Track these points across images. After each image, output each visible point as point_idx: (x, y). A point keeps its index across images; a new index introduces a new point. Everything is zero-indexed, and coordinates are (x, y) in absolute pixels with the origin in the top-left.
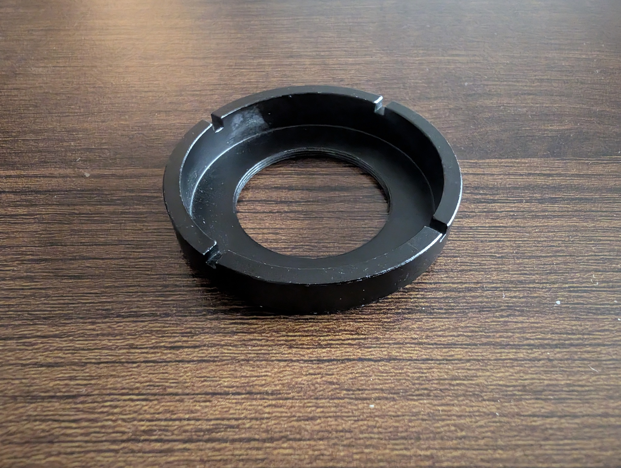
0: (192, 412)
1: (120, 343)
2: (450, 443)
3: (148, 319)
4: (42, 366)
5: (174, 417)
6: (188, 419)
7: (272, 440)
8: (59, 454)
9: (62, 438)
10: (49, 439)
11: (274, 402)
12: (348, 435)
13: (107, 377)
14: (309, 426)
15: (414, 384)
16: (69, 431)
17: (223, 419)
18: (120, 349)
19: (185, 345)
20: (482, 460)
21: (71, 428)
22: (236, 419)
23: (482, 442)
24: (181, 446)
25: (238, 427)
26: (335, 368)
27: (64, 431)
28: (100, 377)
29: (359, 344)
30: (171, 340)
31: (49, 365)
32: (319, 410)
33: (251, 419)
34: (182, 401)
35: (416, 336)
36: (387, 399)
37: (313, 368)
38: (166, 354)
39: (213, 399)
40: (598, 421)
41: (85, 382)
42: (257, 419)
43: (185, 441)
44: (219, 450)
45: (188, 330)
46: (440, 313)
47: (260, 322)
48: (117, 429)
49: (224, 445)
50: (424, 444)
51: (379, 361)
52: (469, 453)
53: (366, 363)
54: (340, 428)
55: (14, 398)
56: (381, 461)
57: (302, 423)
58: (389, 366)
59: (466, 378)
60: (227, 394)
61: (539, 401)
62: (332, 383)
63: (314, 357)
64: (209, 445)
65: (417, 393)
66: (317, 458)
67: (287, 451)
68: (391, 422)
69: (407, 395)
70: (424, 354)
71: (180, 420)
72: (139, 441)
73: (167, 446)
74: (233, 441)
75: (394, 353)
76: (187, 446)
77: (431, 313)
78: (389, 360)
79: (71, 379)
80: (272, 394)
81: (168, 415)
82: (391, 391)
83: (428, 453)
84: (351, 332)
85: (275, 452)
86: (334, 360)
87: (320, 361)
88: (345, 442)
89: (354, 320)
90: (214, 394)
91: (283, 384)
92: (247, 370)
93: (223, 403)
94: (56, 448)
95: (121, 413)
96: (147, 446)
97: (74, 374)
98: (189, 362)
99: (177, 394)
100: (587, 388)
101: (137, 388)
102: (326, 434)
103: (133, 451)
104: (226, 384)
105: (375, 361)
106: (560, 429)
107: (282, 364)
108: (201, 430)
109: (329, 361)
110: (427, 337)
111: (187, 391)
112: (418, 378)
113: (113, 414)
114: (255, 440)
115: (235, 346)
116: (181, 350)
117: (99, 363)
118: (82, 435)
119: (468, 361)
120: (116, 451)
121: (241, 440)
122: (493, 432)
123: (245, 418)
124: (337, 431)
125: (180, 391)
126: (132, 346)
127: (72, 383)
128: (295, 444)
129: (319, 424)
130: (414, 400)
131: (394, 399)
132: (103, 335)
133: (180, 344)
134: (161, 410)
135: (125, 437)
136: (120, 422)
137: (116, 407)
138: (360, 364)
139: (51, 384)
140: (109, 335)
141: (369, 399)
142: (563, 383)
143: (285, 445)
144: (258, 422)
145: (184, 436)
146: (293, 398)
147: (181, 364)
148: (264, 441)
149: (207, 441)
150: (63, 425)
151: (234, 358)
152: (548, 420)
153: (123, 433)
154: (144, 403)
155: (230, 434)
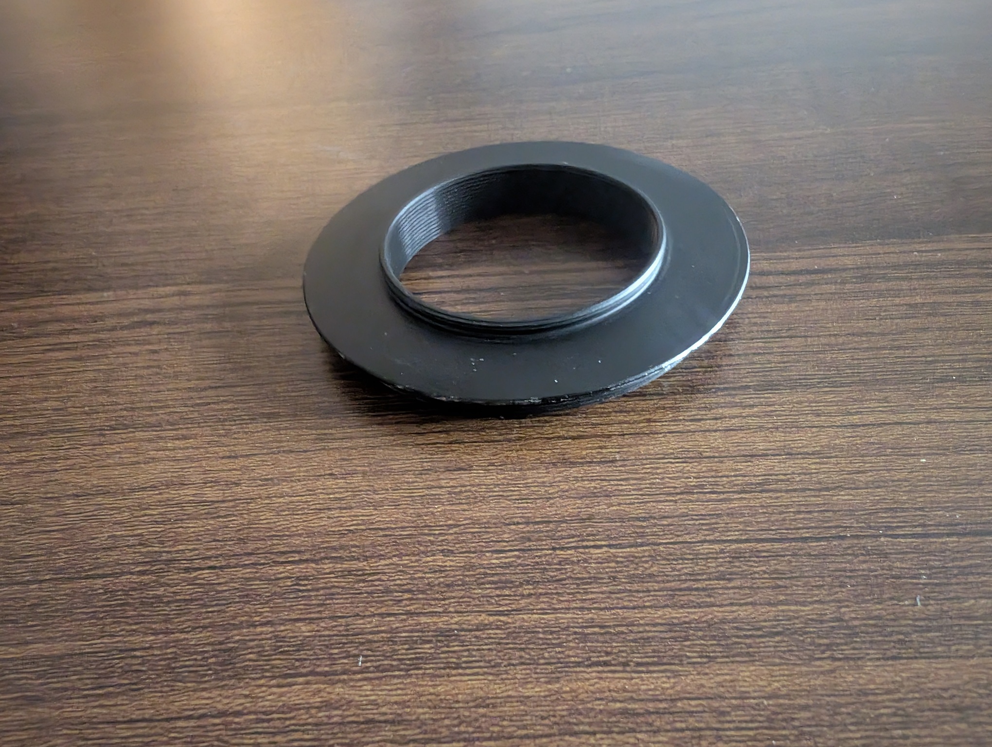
0: (736, 470)
1: (636, 418)
3: (655, 397)
4: (566, 438)
5: (720, 474)
6: (735, 476)
7: (827, 489)
8: (619, 504)
9: (617, 493)
10: (604, 493)
11: (818, 460)
12: (906, 484)
13: (637, 445)
14: (862, 478)
15: (964, 442)
16: (620, 488)
17: (771, 475)
18: (639, 423)
19: (705, 417)
21: (622, 485)
22: (785, 475)
24: (736, 496)
25: (788, 480)
26: (873, 431)
27: (615, 488)
28: (630, 446)
29: (891, 411)
30: (688, 414)
31: (573, 438)
32: (867, 465)
33: (799, 474)
34: (722, 462)
37: (848, 432)
38: (688, 426)
39: (753, 460)
41: (618, 450)
42: (805, 474)
43: (740, 493)
44: (777, 498)
45: (703, 405)
47: (777, 396)
48: (668, 485)
49: (779, 494)
51: (919, 424)
53: (905, 426)
54: (896, 478)
55: (554, 464)
56: (946, 502)
57: (854, 476)
58: (931, 428)
60: (767, 455)
62: (873, 443)
63: (846, 422)
64: (764, 495)
65: (969, 448)
66: (878, 502)
67: (846, 497)
69: (958, 450)
70: (968, 416)
71: (727, 477)
72: (693, 493)
73: (722, 496)
74: (787, 491)
76: (743, 495)
78: (929, 422)
79: (601, 448)
80: (813, 454)
81: (713, 474)
82: (938, 447)
84: (879, 401)
85: (835, 498)
86: (869, 425)
87: (854, 426)
88: (904, 489)
89: (880, 391)
90: (752, 456)
91: (822, 446)
92: (779, 436)
93: (764, 462)
94: (614, 500)
95: (664, 473)
96: (701, 496)
97: (603, 444)
98: (715, 431)
99: (714, 457)
101: (673, 453)
102: (882, 484)
103: (691, 501)
104: (761, 448)
105: (914, 424)
107: (814, 430)
108: (752, 484)
109: (863, 425)
110: (966, 402)
111: (723, 454)
112: (966, 437)
113: (657, 474)
114: (810, 490)
115: (759, 417)
116: (703, 422)
117: (624, 435)
118: (634, 490)
120: (676, 501)
121: (795, 490)
123: (794, 473)
124: (893, 481)
125: (717, 455)
126: (649, 421)
127: (604, 451)
128: (852, 492)
129: (871, 476)
131: (944, 455)
132: (616, 412)
133: (699, 417)
134: (704, 469)
135: (678, 491)
136: (667, 480)
137: (658, 468)
139: (584, 453)
140: (621, 412)
141: (919, 455)
143: (842, 493)
144: (808, 476)
145: (736, 489)
146: (836, 457)
147: (707, 434)
148: (820, 490)
149: (761, 492)
150: (612, 483)
151: (760, 427)
153: (675, 487)
154: (685, 465)
155: (783, 486)
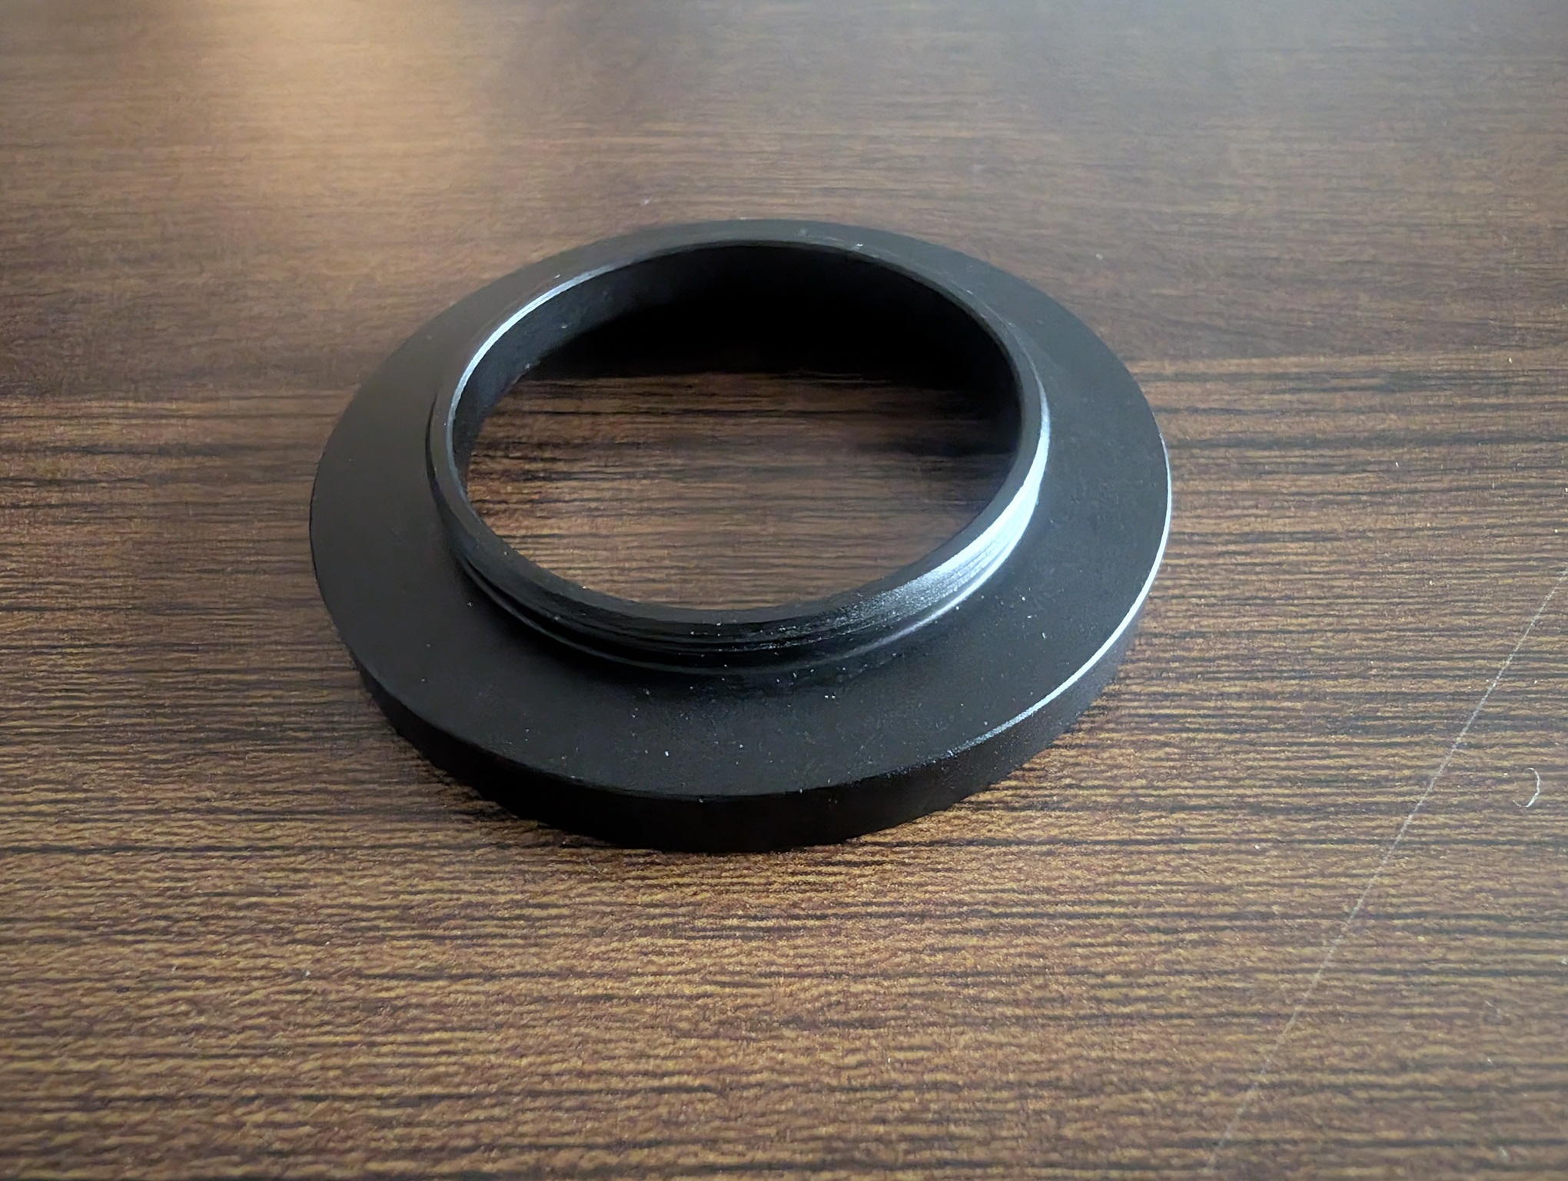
2: (155, 1044)
20: (213, 1081)
23: (234, 1039)
35: (209, 794)
36: (60, 940)
40: (539, 987)
46: (297, 739)
50: (93, 1045)
52: (191, 1066)
59: (279, 890)
61: (424, 942)
68: (42, 996)
75: (137, 834)
77: (273, 740)
83: (91, 1066)
100: (553, 912)
106: (438, 1007)
119: (306, 850)
122: (274, 1016)
130: (123, 943)
138: (38, 861)
142: (502, 899)
152: (422, 987)
